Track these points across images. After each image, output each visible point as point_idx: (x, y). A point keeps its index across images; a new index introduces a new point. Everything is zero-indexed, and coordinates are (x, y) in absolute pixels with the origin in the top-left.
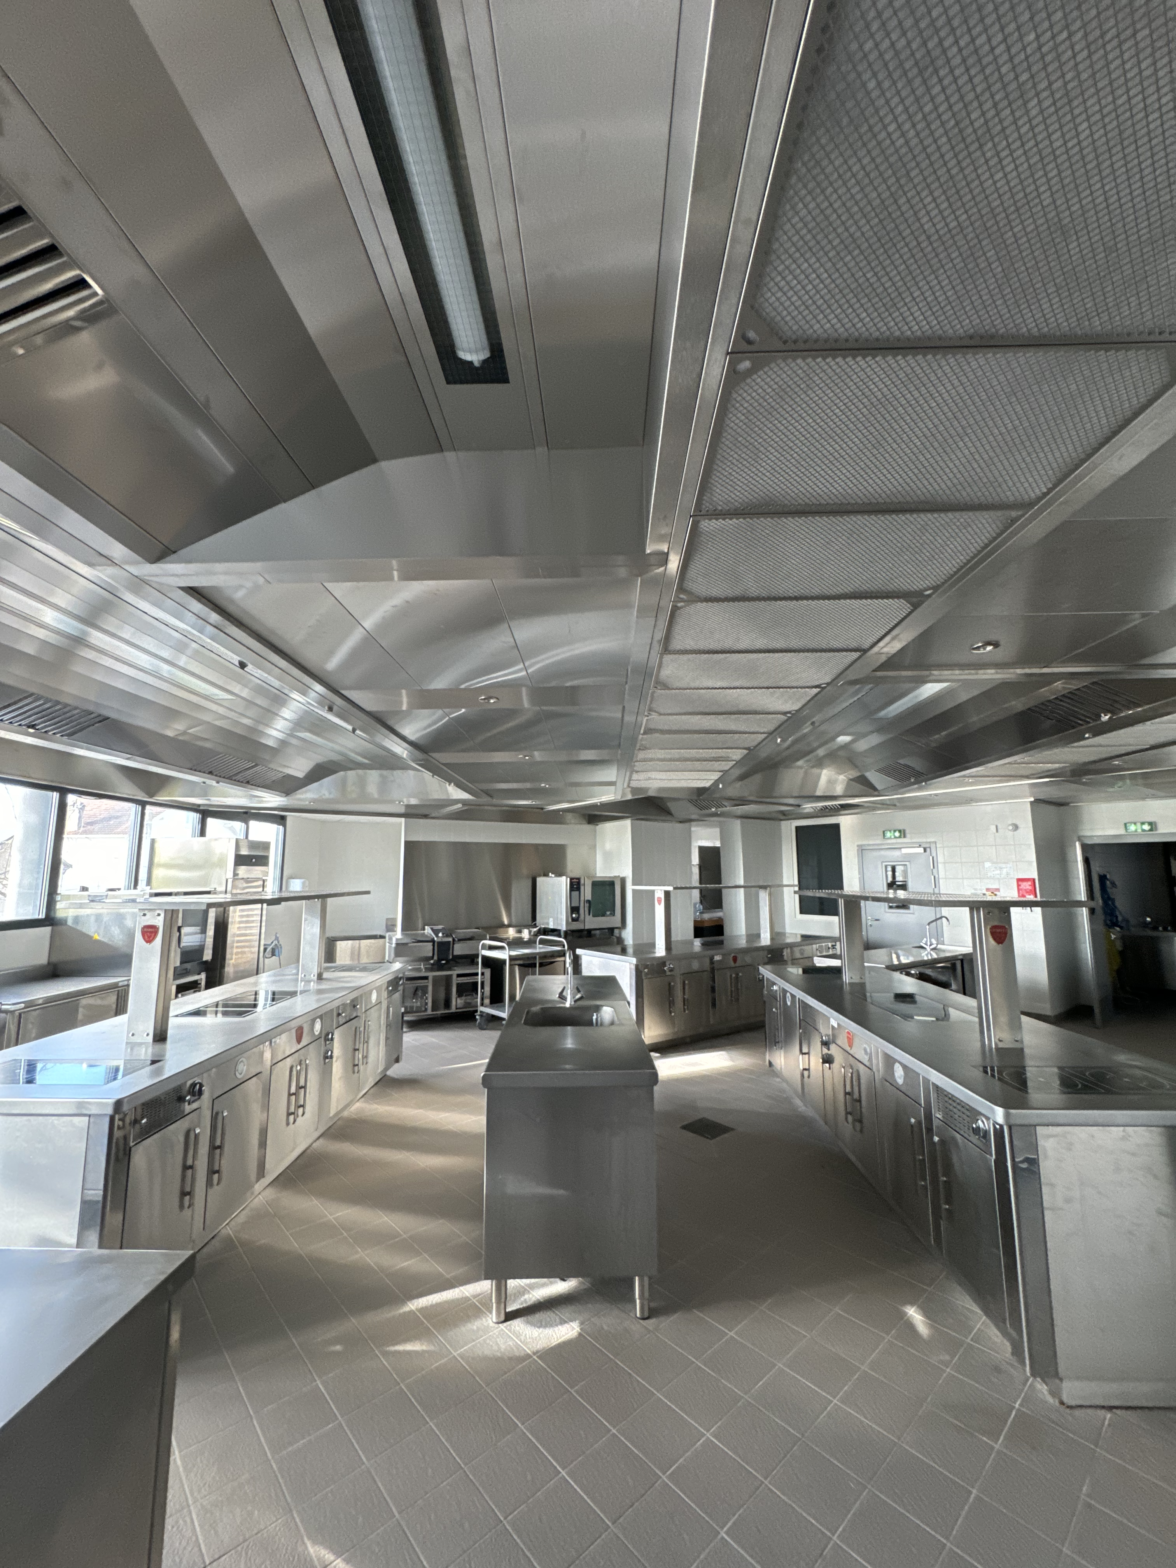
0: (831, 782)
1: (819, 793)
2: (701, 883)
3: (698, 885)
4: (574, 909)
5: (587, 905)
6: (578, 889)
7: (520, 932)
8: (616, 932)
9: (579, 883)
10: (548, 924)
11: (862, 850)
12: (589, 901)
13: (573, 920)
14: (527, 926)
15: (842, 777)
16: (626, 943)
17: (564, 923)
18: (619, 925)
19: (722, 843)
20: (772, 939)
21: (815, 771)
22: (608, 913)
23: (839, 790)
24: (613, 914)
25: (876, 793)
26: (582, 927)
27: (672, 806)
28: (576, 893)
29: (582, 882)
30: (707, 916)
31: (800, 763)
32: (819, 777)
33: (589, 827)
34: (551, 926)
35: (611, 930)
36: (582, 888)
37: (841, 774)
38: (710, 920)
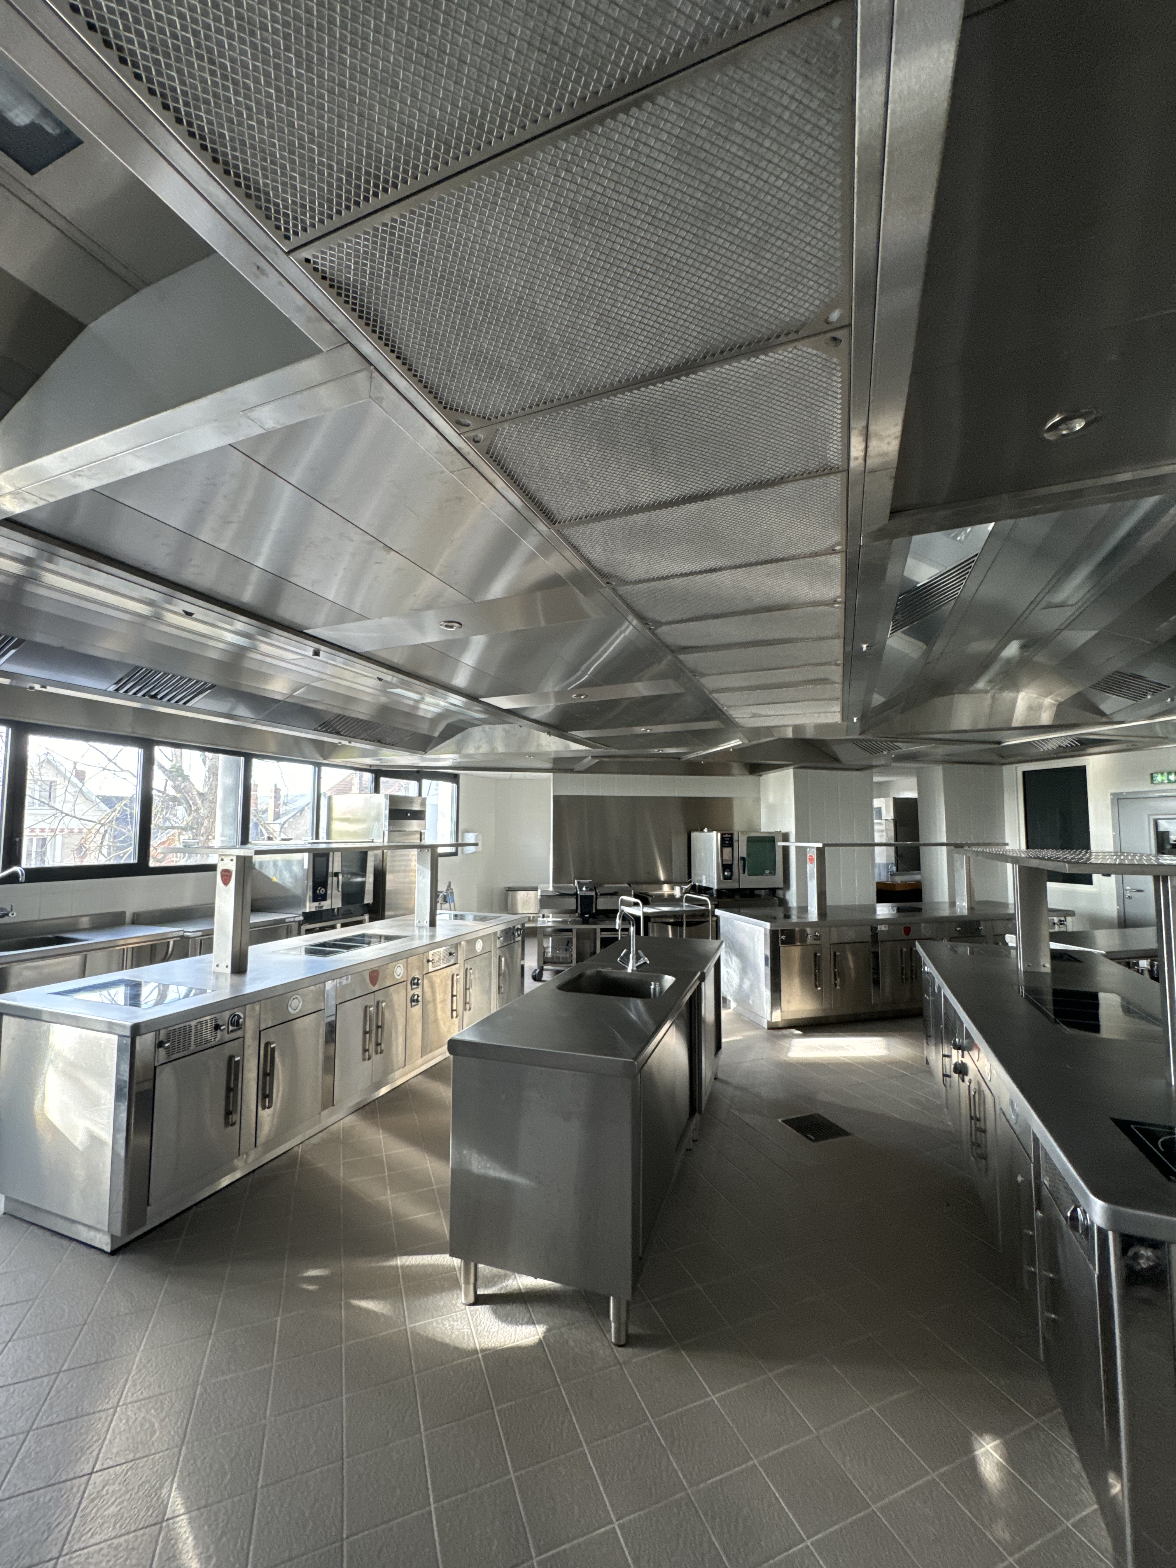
0: (1034, 709)
1: (1015, 724)
2: (896, 840)
3: (893, 842)
4: (726, 867)
5: (741, 863)
6: (731, 845)
7: (673, 889)
8: (780, 893)
9: (731, 839)
10: (701, 881)
11: (1118, 800)
12: (743, 859)
13: (725, 878)
14: (680, 883)
15: (1048, 701)
16: (790, 905)
17: (715, 881)
18: (781, 885)
19: (919, 794)
20: (971, 909)
21: (1007, 695)
22: (767, 872)
23: (1046, 718)
24: (773, 872)
25: (1104, 720)
26: (736, 886)
27: (838, 750)
28: (727, 850)
29: (735, 837)
30: (899, 879)
31: (981, 685)
32: (1014, 702)
33: (751, 778)
34: (704, 884)
35: (773, 891)
36: (735, 844)
37: (1046, 696)
38: (905, 884)
